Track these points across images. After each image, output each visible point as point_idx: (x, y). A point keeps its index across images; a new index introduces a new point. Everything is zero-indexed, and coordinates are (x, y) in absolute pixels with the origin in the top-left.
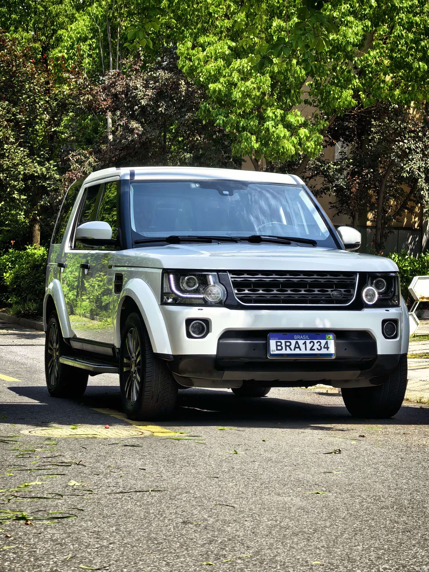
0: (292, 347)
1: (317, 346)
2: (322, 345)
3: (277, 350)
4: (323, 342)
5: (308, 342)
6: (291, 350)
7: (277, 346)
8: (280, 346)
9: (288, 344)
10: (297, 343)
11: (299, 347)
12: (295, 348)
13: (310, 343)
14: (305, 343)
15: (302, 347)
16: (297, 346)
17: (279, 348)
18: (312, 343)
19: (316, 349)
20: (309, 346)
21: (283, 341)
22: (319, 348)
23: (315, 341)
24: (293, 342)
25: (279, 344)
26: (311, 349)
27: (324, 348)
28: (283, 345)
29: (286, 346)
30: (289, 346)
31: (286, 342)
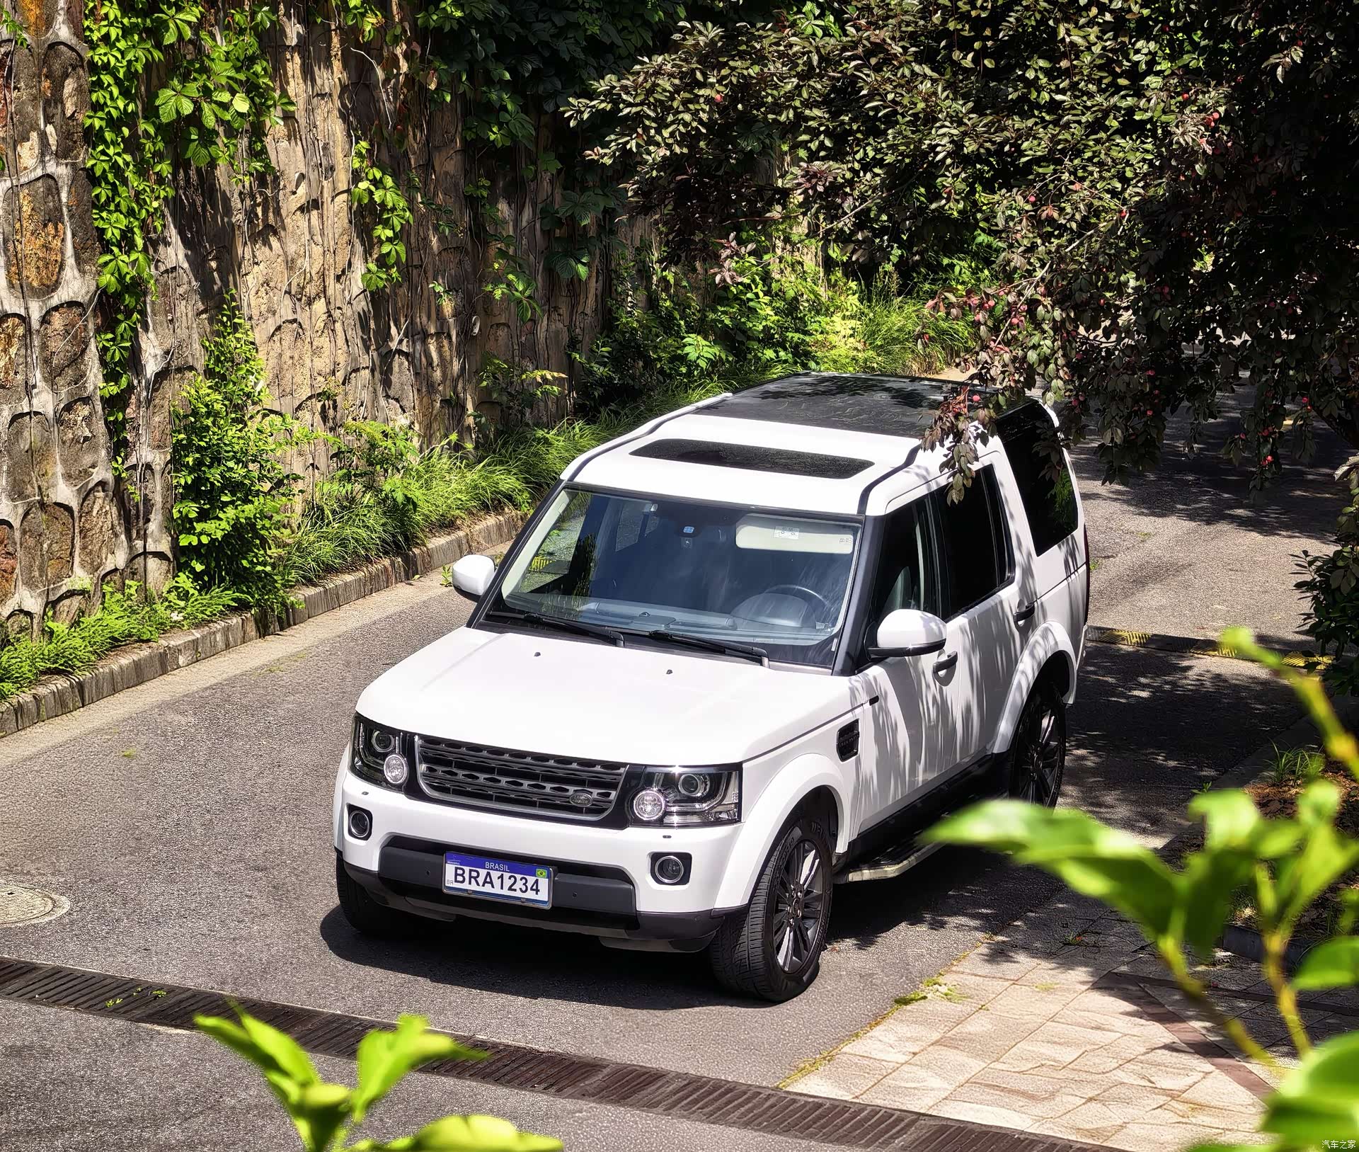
0: (481, 880)
1: (520, 884)
2: (529, 885)
3: (456, 881)
4: (531, 880)
5: (506, 875)
6: (478, 884)
7: (456, 875)
8: (462, 875)
9: (474, 874)
10: (488, 874)
11: (491, 883)
12: (485, 882)
13: (510, 878)
14: (501, 877)
15: (497, 882)
16: (488, 880)
17: (460, 878)
18: (513, 879)
19: (518, 890)
20: (508, 883)
21: (467, 869)
22: (524, 889)
23: (518, 876)
24: (483, 872)
25: (460, 872)
26: (510, 889)
27: (532, 889)
28: (467, 875)
29: (471, 877)
30: (475, 878)
31: (471, 871)
